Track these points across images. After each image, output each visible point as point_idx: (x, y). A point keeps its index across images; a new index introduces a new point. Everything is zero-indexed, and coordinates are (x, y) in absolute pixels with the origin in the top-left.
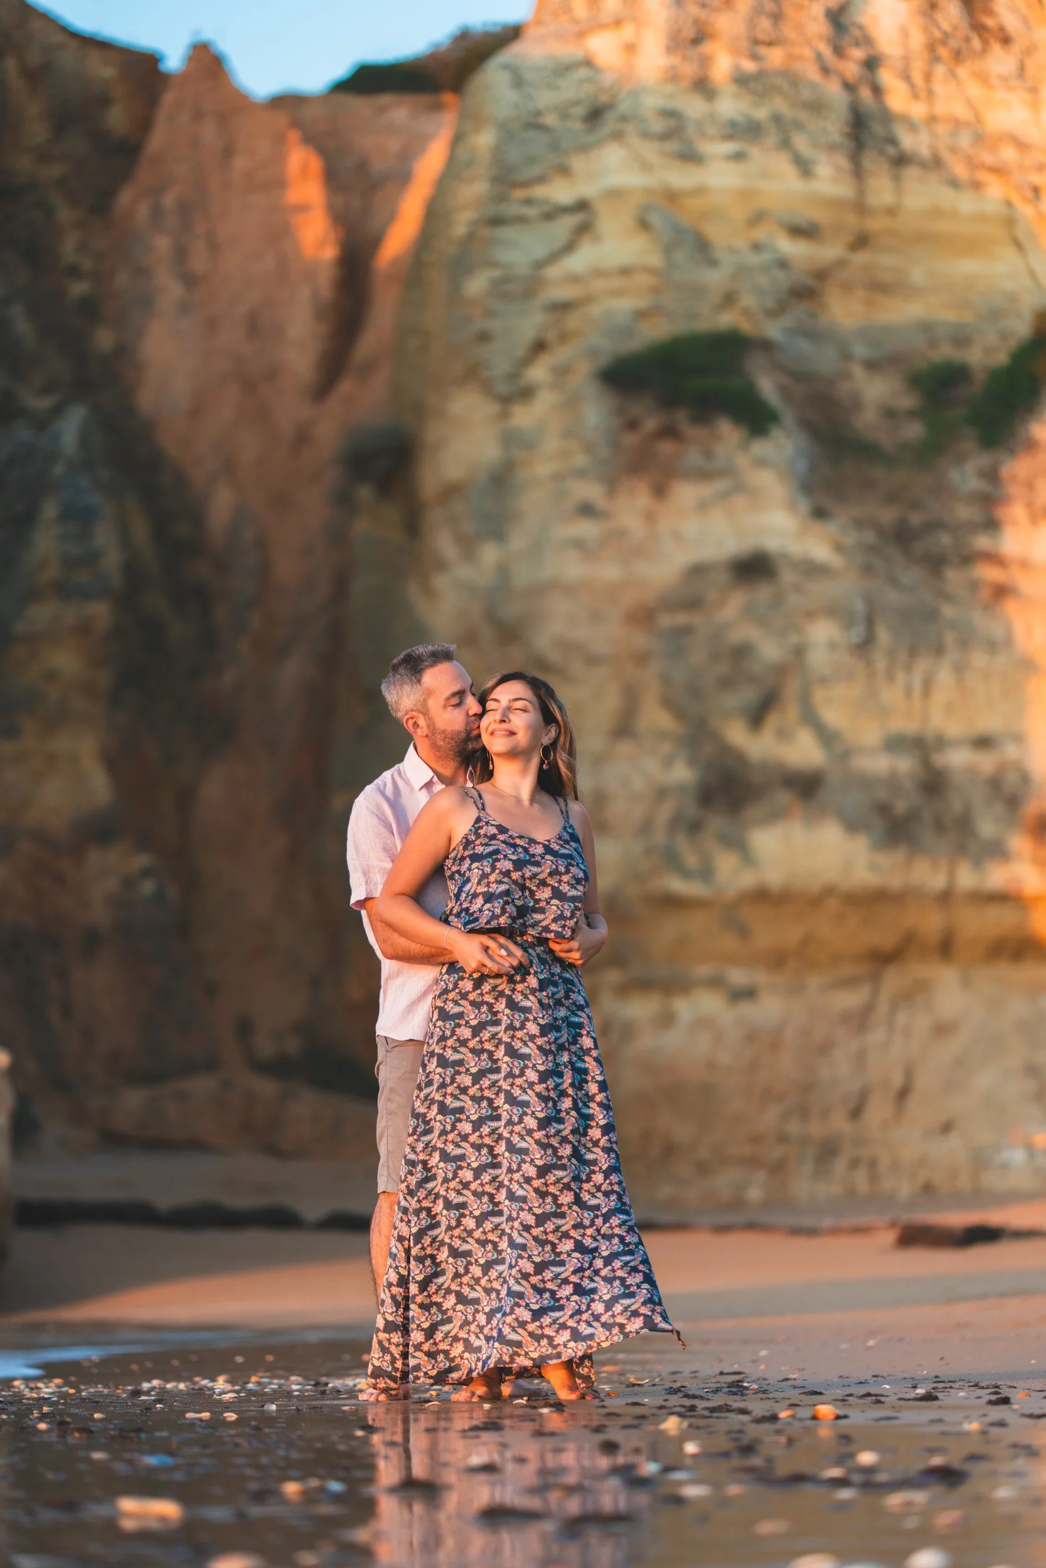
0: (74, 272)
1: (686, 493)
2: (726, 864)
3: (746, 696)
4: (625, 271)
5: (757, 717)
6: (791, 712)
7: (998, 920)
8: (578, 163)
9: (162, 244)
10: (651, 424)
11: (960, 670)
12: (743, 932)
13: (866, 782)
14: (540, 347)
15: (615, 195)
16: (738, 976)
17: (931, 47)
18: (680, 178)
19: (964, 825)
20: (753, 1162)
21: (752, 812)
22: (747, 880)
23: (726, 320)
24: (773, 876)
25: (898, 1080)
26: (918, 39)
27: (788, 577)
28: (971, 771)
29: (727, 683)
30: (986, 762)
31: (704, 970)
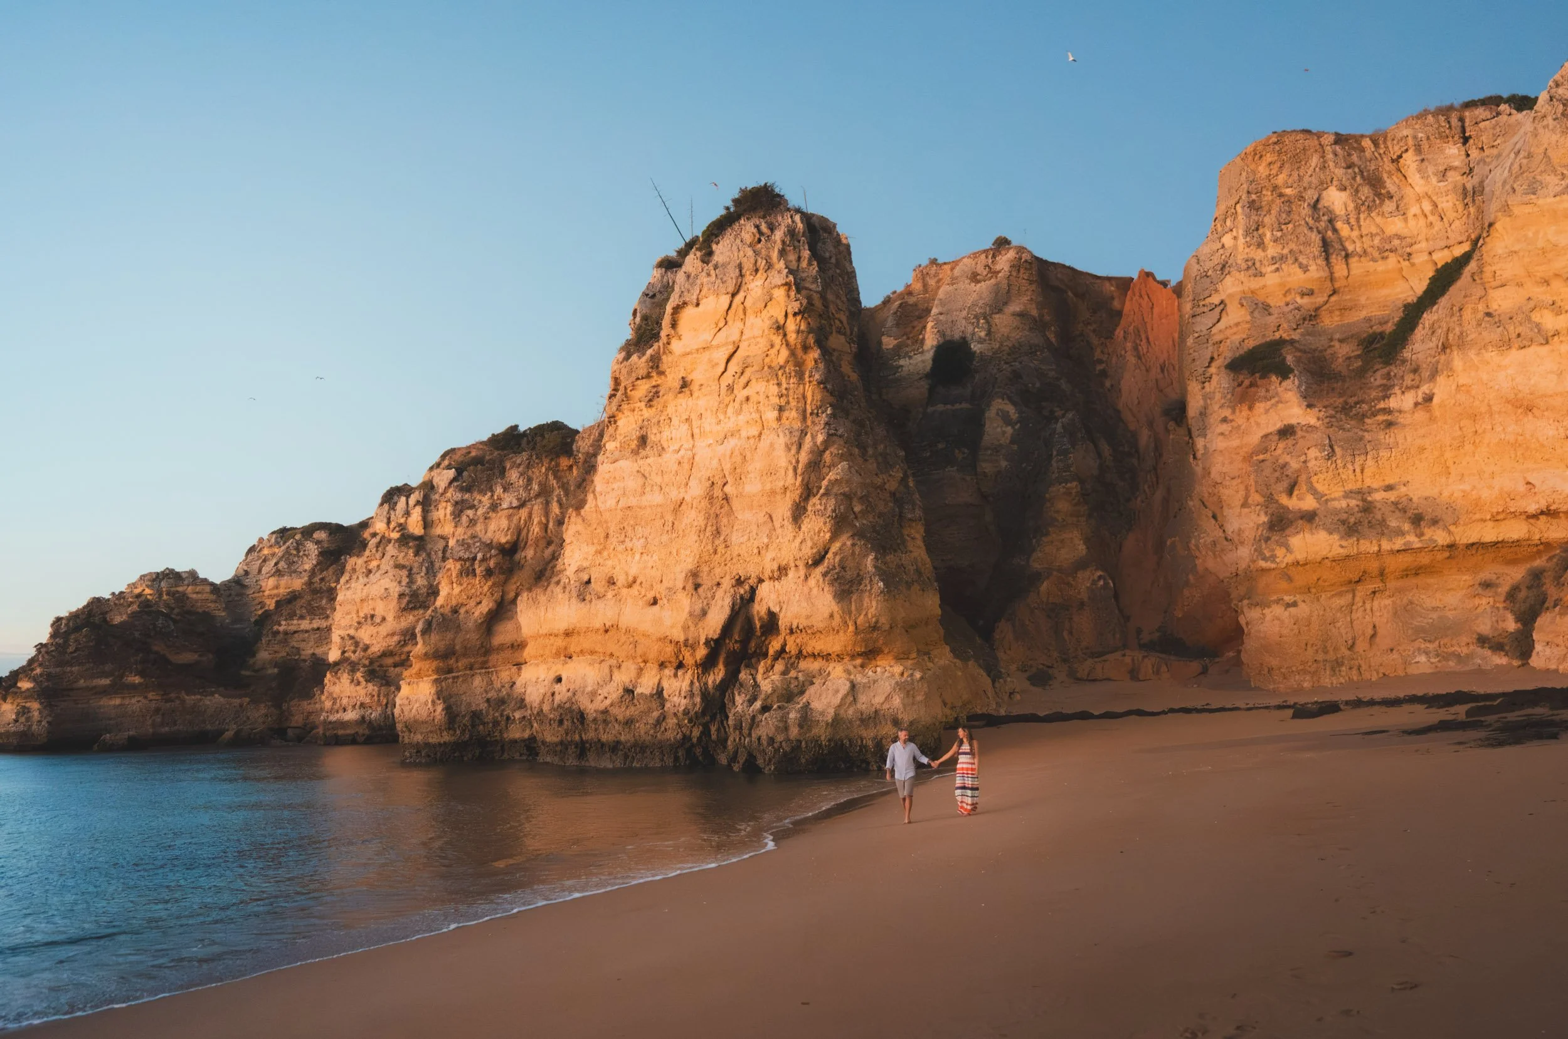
0: (1100, 361)
1: (1260, 407)
2: (1280, 552)
3: (1285, 484)
4: (1237, 324)
5: (1290, 492)
6: (1302, 487)
7: (1406, 560)
8: (1220, 287)
9: (1129, 345)
10: (1247, 382)
11: (1376, 459)
12: (1290, 579)
13: (1336, 512)
14: (1212, 359)
15: (1230, 296)
16: (1288, 599)
17: (1358, 209)
18: (1255, 284)
19: (1383, 522)
20: (1305, 672)
21: (1288, 532)
22: (1289, 559)
23: (1277, 335)
24: (1300, 556)
25: (1370, 632)
26: (1351, 206)
27: (1300, 433)
28: (1385, 502)
29: (1278, 480)
30: (1392, 496)
31: (1275, 597)
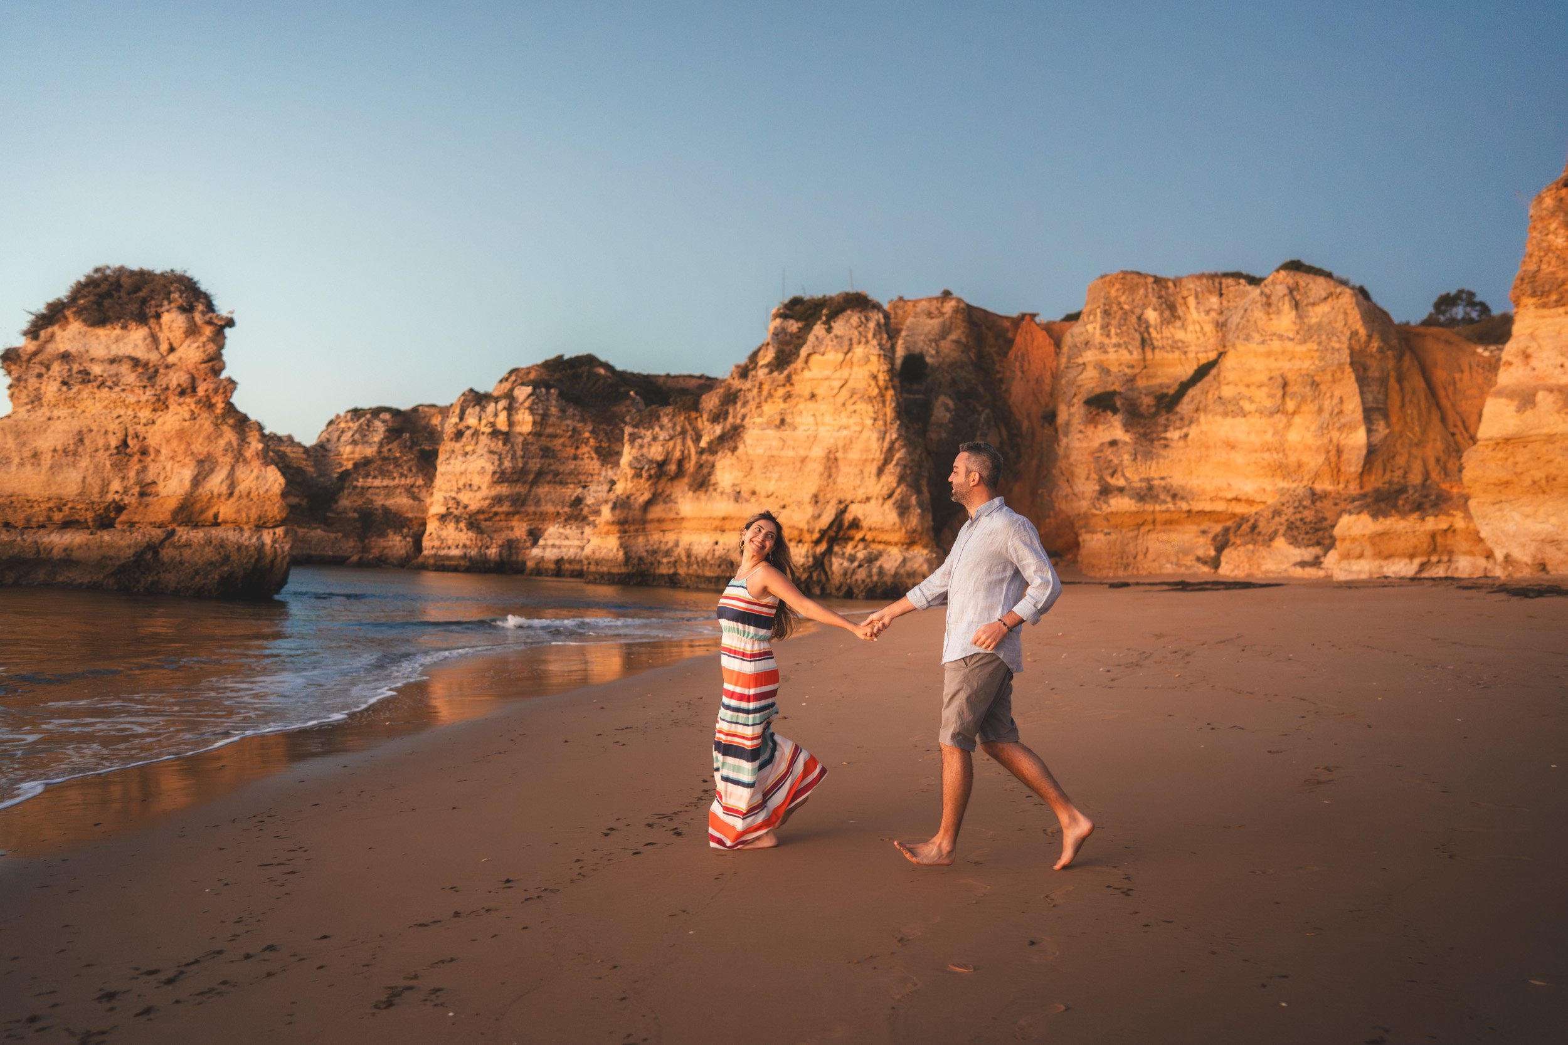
0: (998, 372)
1: (1101, 427)
3: (1110, 471)
4: (1092, 378)
5: (1112, 475)
6: (1119, 474)
7: (1167, 516)
8: (1083, 354)
9: (1018, 364)
10: (1094, 413)
11: (1158, 463)
12: (1108, 520)
13: (1133, 489)
14: (1075, 395)
15: (1089, 362)
16: (1106, 530)
17: (1162, 323)
18: (1103, 357)
19: (1157, 497)
20: (1110, 568)
21: (1110, 496)
22: (1109, 510)
23: (1112, 388)
24: (1114, 509)
25: (1144, 550)
26: (1159, 320)
27: (1120, 445)
28: (1159, 486)
29: (1107, 468)
30: (1163, 483)
31: (1099, 529)
